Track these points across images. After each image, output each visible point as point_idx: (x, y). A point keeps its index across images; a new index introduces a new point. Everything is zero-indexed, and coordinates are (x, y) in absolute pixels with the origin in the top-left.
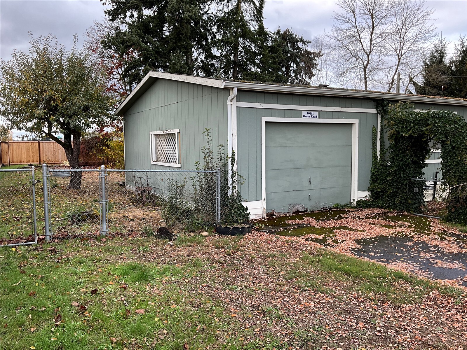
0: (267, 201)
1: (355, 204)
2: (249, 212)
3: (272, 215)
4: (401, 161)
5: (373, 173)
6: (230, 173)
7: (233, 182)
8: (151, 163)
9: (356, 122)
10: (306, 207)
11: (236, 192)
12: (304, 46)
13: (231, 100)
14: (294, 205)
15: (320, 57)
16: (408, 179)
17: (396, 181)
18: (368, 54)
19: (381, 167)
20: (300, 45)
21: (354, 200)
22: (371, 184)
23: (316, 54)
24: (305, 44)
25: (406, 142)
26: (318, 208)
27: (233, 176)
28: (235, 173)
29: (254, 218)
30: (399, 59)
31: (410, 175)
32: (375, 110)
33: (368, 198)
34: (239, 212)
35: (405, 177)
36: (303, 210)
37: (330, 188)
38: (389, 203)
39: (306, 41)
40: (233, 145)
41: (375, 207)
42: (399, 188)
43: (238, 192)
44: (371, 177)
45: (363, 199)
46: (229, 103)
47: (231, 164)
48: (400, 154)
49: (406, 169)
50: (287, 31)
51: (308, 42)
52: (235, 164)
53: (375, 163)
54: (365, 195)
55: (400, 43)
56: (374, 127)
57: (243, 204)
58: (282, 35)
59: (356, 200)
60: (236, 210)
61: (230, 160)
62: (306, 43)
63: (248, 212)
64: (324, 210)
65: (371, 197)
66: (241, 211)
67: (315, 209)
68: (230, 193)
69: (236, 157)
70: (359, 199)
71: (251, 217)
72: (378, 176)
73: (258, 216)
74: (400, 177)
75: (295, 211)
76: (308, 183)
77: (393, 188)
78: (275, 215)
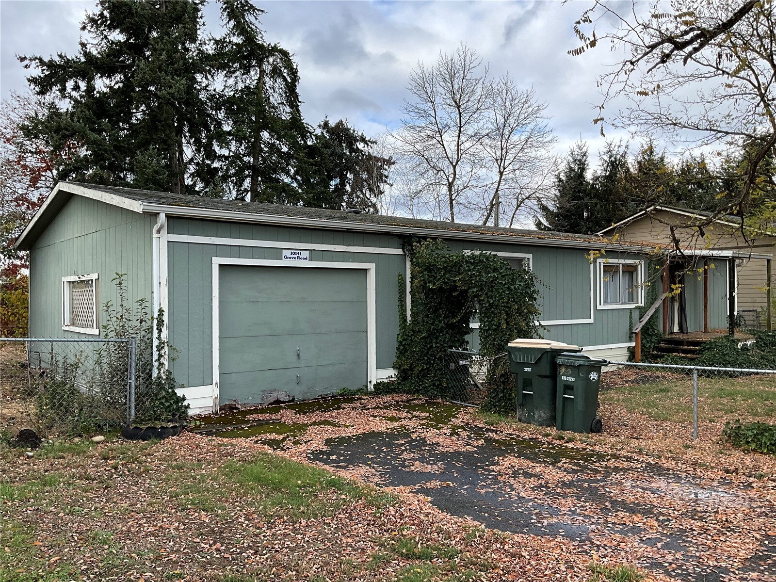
0: (222, 386)
1: (371, 387)
2: (189, 405)
3: (232, 408)
4: (432, 324)
5: (401, 342)
6: (156, 343)
7: (160, 356)
8: (63, 328)
9: (372, 267)
10: (291, 395)
11: (164, 373)
12: (366, 148)
13: (159, 231)
14: (272, 391)
15: (390, 164)
16: (443, 350)
17: (428, 353)
18: (454, 164)
19: (412, 333)
20: (361, 146)
21: (370, 382)
22: (398, 357)
23: (385, 160)
24: (368, 145)
25: (437, 297)
26: (311, 396)
27: (160, 348)
28: (163, 343)
29: (198, 413)
30: (501, 173)
31: (445, 345)
32: (401, 250)
33: (393, 379)
34: (167, 404)
35: (438, 347)
36: (286, 399)
37: (333, 365)
38: (419, 387)
39: (369, 141)
40: (160, 298)
41: (401, 392)
42: (432, 364)
43: (169, 372)
44: (398, 349)
45: (386, 381)
46: (155, 235)
47: (157, 329)
48: (431, 314)
49: (439, 336)
50: (341, 123)
51: (372, 142)
52: (164, 329)
53: (404, 328)
54: (388, 374)
55: (502, 149)
56: (400, 275)
57: (176, 391)
58: (332, 128)
59: (374, 382)
60: (163, 401)
61: (155, 322)
62: (370, 144)
63: (185, 403)
64: (322, 398)
65: (398, 378)
66: (172, 402)
67: (306, 397)
68: (155, 374)
69: (165, 318)
70: (379, 381)
71: (191, 412)
72: (406, 346)
73: (204, 409)
74: (431, 347)
75: (272, 401)
76: (296, 357)
77: (424, 363)
78: (238, 409)
